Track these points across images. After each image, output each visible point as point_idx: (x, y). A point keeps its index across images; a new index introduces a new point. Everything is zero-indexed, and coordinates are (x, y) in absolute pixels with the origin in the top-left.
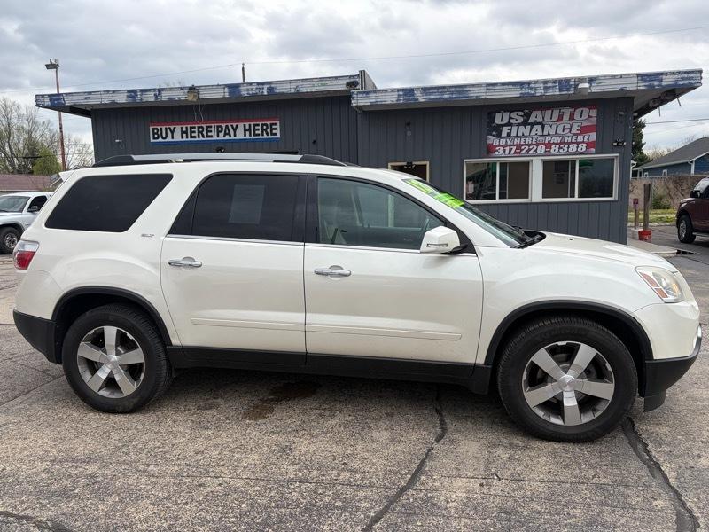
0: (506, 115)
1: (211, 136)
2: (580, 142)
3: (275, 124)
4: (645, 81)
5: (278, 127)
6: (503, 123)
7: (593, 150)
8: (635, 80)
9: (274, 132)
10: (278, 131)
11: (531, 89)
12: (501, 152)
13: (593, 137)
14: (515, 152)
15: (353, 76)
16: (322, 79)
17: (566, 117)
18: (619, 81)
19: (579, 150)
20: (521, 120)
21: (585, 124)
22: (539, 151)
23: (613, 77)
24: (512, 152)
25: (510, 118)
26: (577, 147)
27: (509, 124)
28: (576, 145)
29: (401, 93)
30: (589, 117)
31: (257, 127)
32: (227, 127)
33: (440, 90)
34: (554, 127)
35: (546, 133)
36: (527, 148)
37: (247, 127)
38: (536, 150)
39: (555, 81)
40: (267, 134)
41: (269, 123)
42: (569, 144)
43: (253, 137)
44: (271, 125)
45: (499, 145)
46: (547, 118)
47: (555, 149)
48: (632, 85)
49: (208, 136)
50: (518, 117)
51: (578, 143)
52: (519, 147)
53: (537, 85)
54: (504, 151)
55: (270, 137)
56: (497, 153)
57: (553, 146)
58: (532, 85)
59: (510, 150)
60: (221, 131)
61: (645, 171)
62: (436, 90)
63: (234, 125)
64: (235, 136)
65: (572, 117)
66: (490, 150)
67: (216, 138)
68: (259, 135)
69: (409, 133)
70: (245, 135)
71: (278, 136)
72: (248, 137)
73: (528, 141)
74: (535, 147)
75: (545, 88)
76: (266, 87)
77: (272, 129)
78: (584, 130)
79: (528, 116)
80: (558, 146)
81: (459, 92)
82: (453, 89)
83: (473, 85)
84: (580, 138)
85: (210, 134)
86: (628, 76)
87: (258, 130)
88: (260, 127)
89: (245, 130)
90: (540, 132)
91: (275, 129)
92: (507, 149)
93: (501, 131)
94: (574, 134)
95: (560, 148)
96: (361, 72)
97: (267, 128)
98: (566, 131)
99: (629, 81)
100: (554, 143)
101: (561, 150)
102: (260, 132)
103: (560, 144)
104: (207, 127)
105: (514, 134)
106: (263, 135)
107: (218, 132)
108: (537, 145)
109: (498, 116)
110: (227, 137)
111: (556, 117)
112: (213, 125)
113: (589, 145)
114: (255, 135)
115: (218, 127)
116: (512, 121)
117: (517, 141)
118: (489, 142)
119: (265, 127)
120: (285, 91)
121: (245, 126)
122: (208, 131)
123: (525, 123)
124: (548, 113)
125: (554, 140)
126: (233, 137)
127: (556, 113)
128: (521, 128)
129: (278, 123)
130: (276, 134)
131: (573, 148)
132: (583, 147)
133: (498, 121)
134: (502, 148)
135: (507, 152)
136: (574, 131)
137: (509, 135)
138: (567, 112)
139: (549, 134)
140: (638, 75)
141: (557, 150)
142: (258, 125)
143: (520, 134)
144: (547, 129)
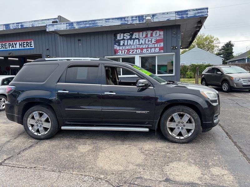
0: (122, 35)
1: (7, 48)
2: (156, 47)
3: (32, 42)
4: (179, 15)
5: (33, 43)
6: (121, 39)
7: (162, 51)
8: (174, 15)
9: (31, 45)
10: (33, 45)
11: (126, 21)
12: (121, 53)
13: (162, 44)
14: (127, 53)
15: (55, 19)
16: (42, 20)
17: (149, 35)
18: (167, 16)
19: (156, 51)
20: (129, 37)
21: (158, 38)
22: (137, 52)
23: (164, 14)
24: (126, 53)
25: (124, 36)
26: (155, 50)
27: (123, 39)
28: (154, 49)
29: (68, 25)
30: (160, 35)
31: (24, 44)
32: (12, 43)
33: (85, 23)
34: (144, 40)
35: (140, 43)
36: (132, 50)
37: (20, 44)
38: (136, 52)
39: (136, 17)
40: (29, 47)
41: (29, 42)
42: (151, 48)
43: (23, 48)
44: (30, 42)
45: (120, 50)
46: (141, 36)
47: (145, 51)
48: (173, 17)
49: (5, 48)
50: (127, 36)
51: (155, 48)
52: (128, 50)
53: (128, 19)
54: (122, 52)
55: (30, 48)
56: (119, 53)
57: (144, 50)
58: (126, 19)
59: (125, 52)
60: (10, 46)
61: (230, 62)
62: (83, 23)
63: (15, 43)
64: (16, 48)
65: (152, 35)
66: (116, 52)
67: (8, 49)
68: (25, 47)
69: (80, 44)
70: (20, 47)
71: (33, 47)
72: (21, 48)
73: (133, 47)
74: (136, 50)
75: (132, 20)
76: (20, 25)
77: (30, 44)
78: (158, 41)
79: (132, 35)
80: (146, 49)
81: (93, 24)
82: (90, 22)
83: (99, 20)
84: (156, 45)
85: (6, 47)
86: (171, 13)
87: (25, 45)
88: (25, 44)
89: (20, 45)
90: (138, 43)
91: (32, 44)
92: (123, 51)
93: (120, 43)
94: (153, 44)
95: (147, 50)
96: (59, 16)
97: (28, 44)
98: (150, 42)
99: (172, 15)
100: (144, 48)
101: (148, 52)
102: (25, 46)
103: (147, 48)
104: (5, 44)
105: (126, 44)
106: (27, 47)
107: (9, 46)
108: (137, 49)
109: (118, 35)
110: (13, 48)
111: (144, 36)
112: (7, 43)
113: (161, 49)
114: (24, 47)
115: (9, 44)
116: (125, 38)
117: (127, 48)
118: (115, 48)
119: (27, 43)
120: (28, 26)
121: (19, 43)
122: (5, 46)
123: (131, 39)
124: (141, 33)
125: (144, 46)
126: (15, 48)
127: (145, 33)
128: (129, 41)
129: (33, 41)
130: (32, 46)
131: (153, 50)
132: (157, 50)
133: (118, 38)
134: (121, 51)
135: (123, 53)
136: (153, 42)
137: (124, 45)
138: (149, 33)
139: (142, 44)
140: (176, 12)
141: (146, 52)
142: (25, 43)
143: (129, 44)
144: (141, 41)
